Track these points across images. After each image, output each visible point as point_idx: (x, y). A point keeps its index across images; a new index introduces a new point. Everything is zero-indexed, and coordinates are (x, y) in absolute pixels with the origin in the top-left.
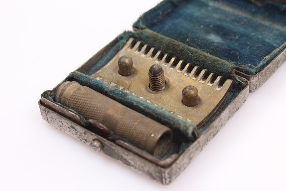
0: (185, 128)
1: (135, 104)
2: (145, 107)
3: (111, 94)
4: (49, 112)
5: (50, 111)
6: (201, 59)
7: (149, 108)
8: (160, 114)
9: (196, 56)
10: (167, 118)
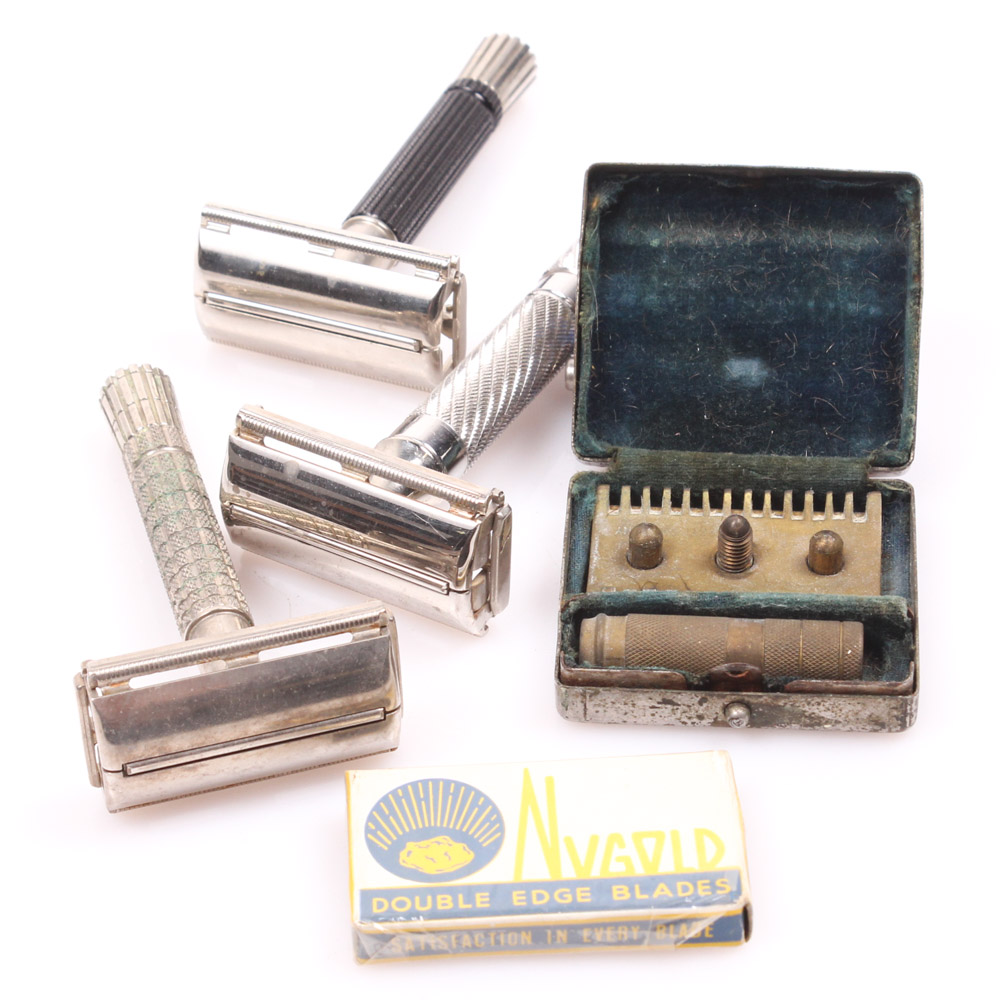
0: (891, 609)
1: (763, 606)
2: (789, 603)
3: (697, 608)
4: (597, 693)
5: (601, 689)
6: (789, 478)
7: (797, 602)
8: (827, 605)
9: (776, 476)
10: (846, 606)
